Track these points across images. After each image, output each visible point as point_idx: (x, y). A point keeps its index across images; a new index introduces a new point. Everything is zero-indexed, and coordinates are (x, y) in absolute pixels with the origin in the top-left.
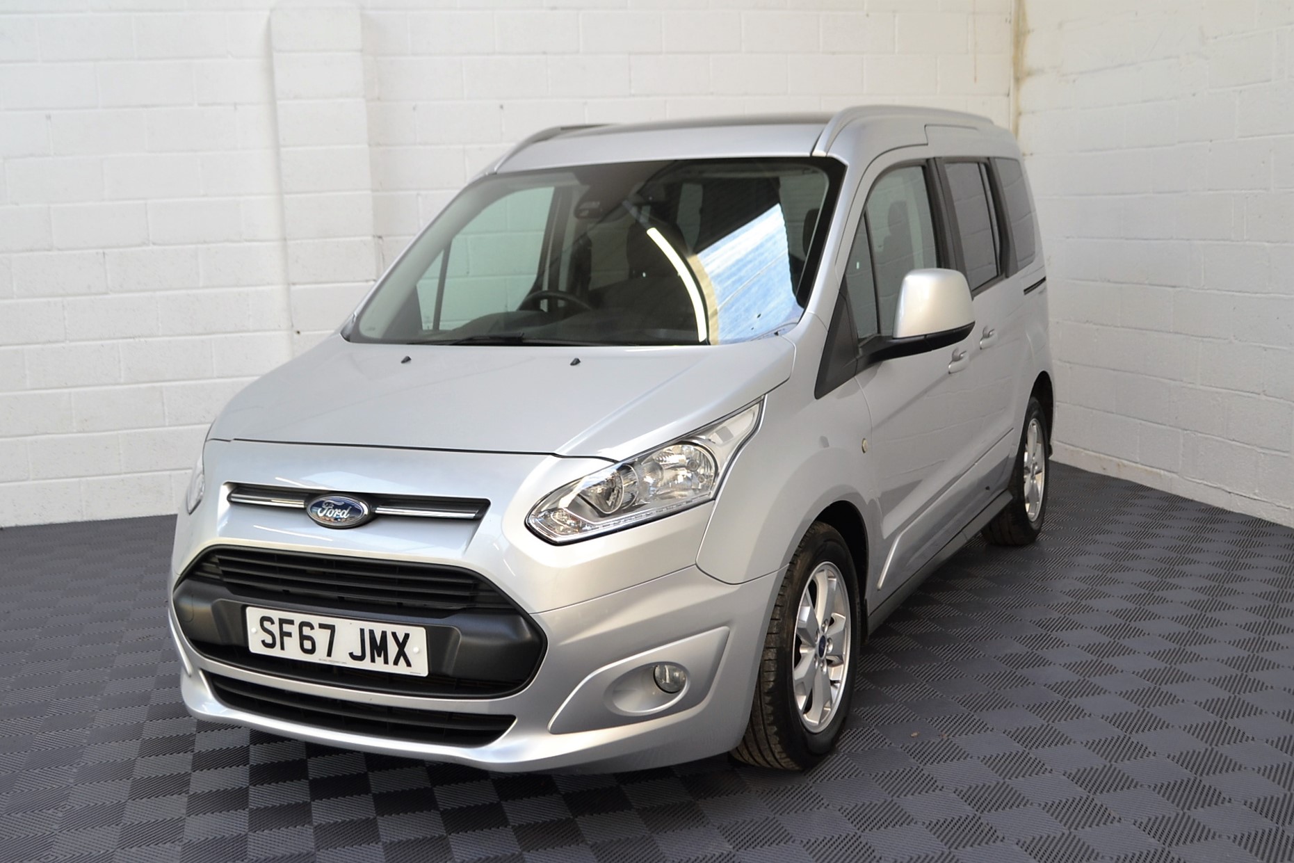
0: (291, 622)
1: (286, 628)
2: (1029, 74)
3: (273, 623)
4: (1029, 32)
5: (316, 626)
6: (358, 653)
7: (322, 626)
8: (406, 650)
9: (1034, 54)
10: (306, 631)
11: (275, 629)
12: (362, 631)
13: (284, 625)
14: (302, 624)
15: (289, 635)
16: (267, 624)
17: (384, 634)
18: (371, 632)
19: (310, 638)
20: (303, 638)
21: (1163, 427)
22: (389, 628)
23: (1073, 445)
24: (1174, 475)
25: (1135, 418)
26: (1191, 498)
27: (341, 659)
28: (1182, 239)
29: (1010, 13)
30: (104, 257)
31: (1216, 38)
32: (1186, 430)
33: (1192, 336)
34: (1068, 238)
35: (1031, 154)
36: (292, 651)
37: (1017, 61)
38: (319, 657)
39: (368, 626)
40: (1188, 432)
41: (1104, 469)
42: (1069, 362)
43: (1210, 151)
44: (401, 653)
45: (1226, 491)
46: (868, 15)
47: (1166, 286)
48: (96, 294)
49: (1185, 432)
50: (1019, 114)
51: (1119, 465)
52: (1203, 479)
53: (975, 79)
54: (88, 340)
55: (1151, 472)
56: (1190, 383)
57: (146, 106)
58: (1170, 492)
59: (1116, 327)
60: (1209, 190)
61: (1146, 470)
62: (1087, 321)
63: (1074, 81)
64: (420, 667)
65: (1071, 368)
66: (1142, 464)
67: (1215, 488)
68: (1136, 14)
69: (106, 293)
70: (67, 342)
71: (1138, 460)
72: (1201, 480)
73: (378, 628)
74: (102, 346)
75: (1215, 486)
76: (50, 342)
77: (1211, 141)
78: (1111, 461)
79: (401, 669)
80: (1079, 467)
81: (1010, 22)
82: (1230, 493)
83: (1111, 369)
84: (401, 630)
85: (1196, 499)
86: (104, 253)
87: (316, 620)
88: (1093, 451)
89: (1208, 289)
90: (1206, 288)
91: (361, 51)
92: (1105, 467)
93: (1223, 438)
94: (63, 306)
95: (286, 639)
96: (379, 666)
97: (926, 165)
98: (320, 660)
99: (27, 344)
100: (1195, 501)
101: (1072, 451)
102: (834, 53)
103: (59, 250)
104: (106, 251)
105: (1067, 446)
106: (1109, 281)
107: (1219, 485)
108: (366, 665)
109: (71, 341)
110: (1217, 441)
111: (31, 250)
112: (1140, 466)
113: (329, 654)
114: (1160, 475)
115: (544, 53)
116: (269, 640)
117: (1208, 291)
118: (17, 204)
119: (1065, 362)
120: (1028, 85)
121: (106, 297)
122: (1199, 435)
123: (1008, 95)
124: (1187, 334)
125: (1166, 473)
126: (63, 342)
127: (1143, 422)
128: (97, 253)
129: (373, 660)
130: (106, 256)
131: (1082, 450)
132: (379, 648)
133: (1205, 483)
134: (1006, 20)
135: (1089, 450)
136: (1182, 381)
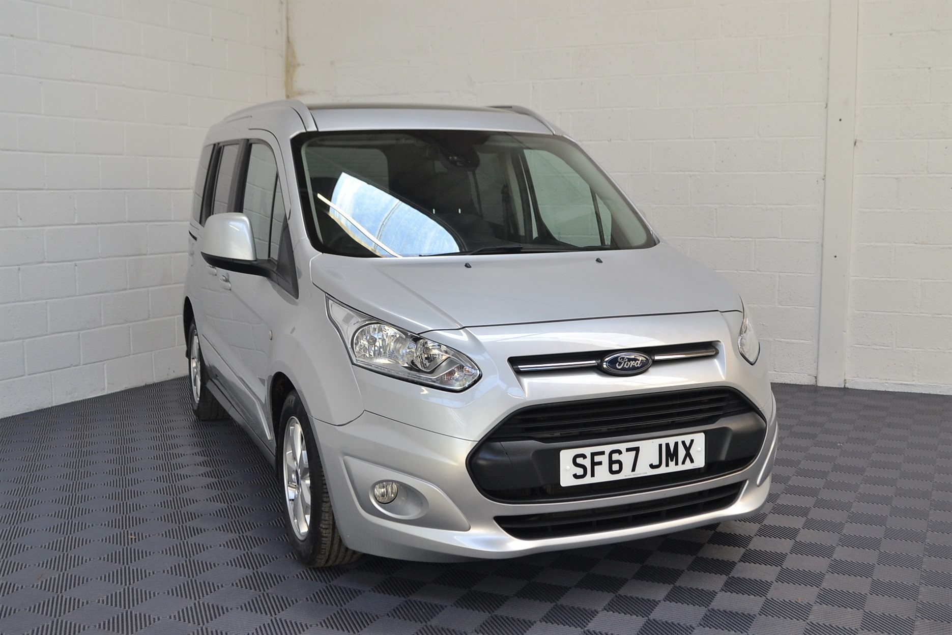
5: (624, 451)
7: (628, 450)
10: (615, 457)
16: (580, 460)
20: (611, 462)
44: (688, 455)
87: (622, 447)
95: (596, 467)
113: (633, 470)
116: (580, 471)
129: (667, 465)
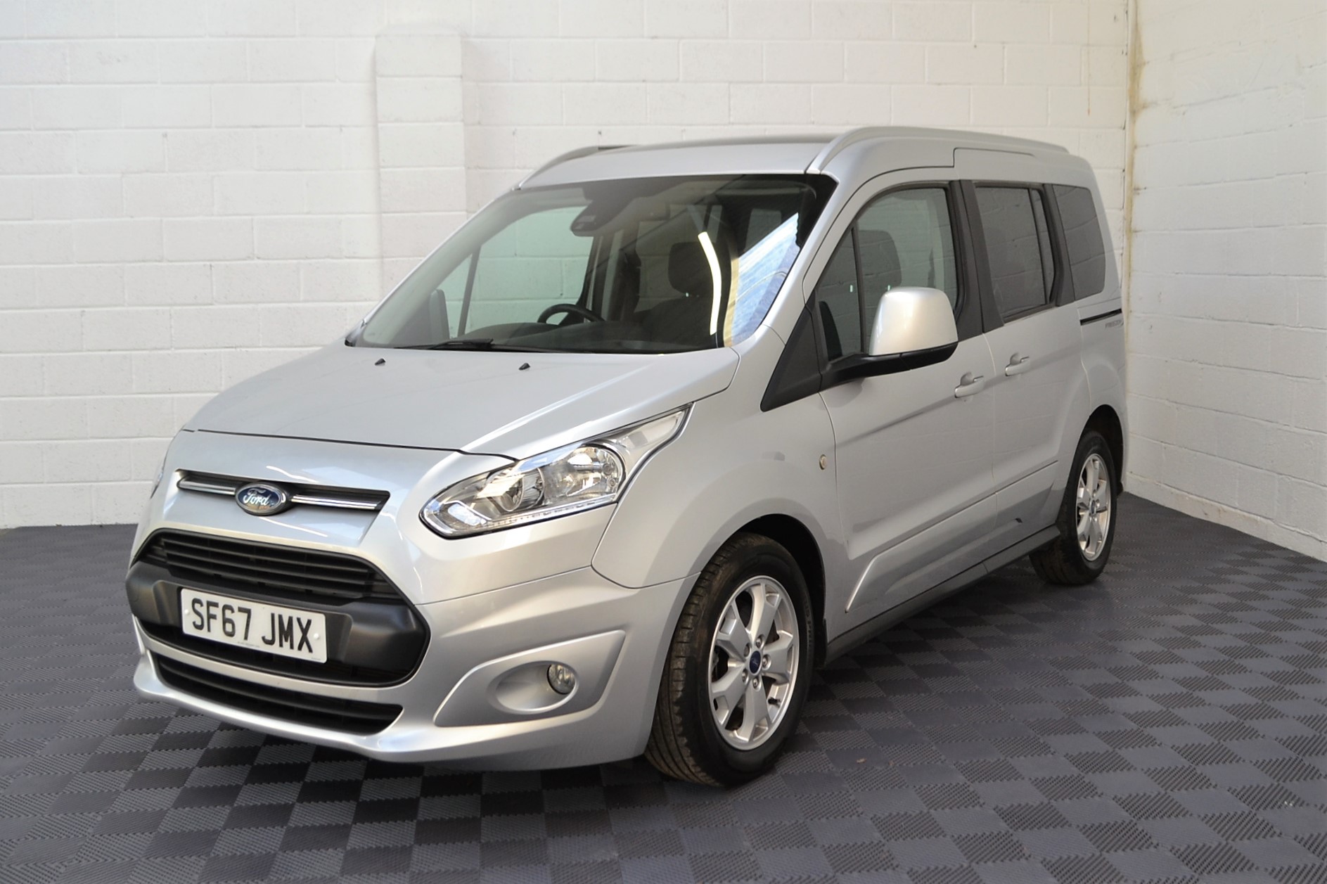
0: (216, 605)
1: (213, 610)
2: (1144, 107)
3: (202, 605)
4: (1144, 64)
5: (236, 609)
6: (269, 637)
7: (241, 610)
8: (309, 635)
9: (1149, 86)
10: (228, 614)
11: (203, 610)
12: (273, 616)
13: (211, 608)
14: (226, 607)
15: (214, 617)
16: (197, 606)
17: (290, 619)
18: (280, 617)
19: (231, 621)
20: (225, 621)
21: (1260, 470)
22: (295, 614)
23: (1178, 489)
24: (1269, 521)
25: (1235, 461)
26: (1284, 546)
27: (255, 643)
28: (1279, 275)
29: (1127, 45)
30: (211, 269)
31: (1311, 67)
32: (1281, 474)
33: (1288, 376)
34: (1177, 273)
35: (1145, 188)
36: (216, 634)
37: (1133, 93)
38: (237, 641)
39: (278, 610)
40: (1283, 476)
41: (1206, 514)
42: (1176, 403)
43: (1305, 183)
44: (304, 639)
45: (1317, 540)
46: (975, 46)
47: (1264, 324)
48: (201, 305)
49: (1281, 476)
50: (1135, 147)
51: (1219, 511)
52: (1296, 527)
53: (1089, 112)
54: (193, 348)
55: (1249, 518)
56: (1285, 425)
57: (256, 127)
58: (1265, 539)
59: (1219, 366)
60: (1304, 224)
61: (1244, 516)
62: (1193, 360)
63: (1184, 114)
64: (319, 654)
65: (1177, 409)
66: (1240, 510)
67: (1308, 536)
68: (1240, 44)
69: (211, 304)
70: (173, 349)
71: (1237, 505)
72: (1293, 527)
73: (286, 613)
74: (205, 354)
75: (1308, 534)
76: (156, 349)
77: (1306, 173)
78: (1212, 505)
79: (304, 655)
80: (1183, 511)
81: (1127, 54)
82: (1321, 541)
83: (1214, 410)
84: (305, 616)
85: (1290, 548)
86: (211, 266)
87: (236, 603)
88: (1196, 495)
89: (1302, 327)
90: (1301, 326)
91: (461, 77)
92: (1207, 512)
93: (1315, 483)
94: (170, 315)
96: (285, 651)
97: (948, 187)
98: (239, 642)
99: (135, 350)
100: (1288, 549)
101: (1177, 495)
102: (939, 84)
103: (169, 261)
104: (213, 263)
105: (1173, 490)
106: (1213, 319)
107: (1311, 533)
108: (274, 649)
109: (176, 348)
110: (1310, 486)
111: (143, 261)
112: (1239, 511)
113: (246, 638)
114: (1256, 521)
115: (644, 81)
116: (199, 623)
117: (1303, 329)
118: (132, 217)
119: (1172, 402)
120: (1143, 117)
121: (210, 307)
122: (1293, 479)
123: (1124, 128)
124: (1283, 374)
125: (1262, 519)
126: (168, 349)
127: (1241, 465)
128: (204, 265)
129: (281, 645)
130: (213, 268)
131: (1186, 494)
132: (286, 633)
133: (1298, 530)
134: (1123, 53)
135: (1192, 494)
136: (1277, 423)
